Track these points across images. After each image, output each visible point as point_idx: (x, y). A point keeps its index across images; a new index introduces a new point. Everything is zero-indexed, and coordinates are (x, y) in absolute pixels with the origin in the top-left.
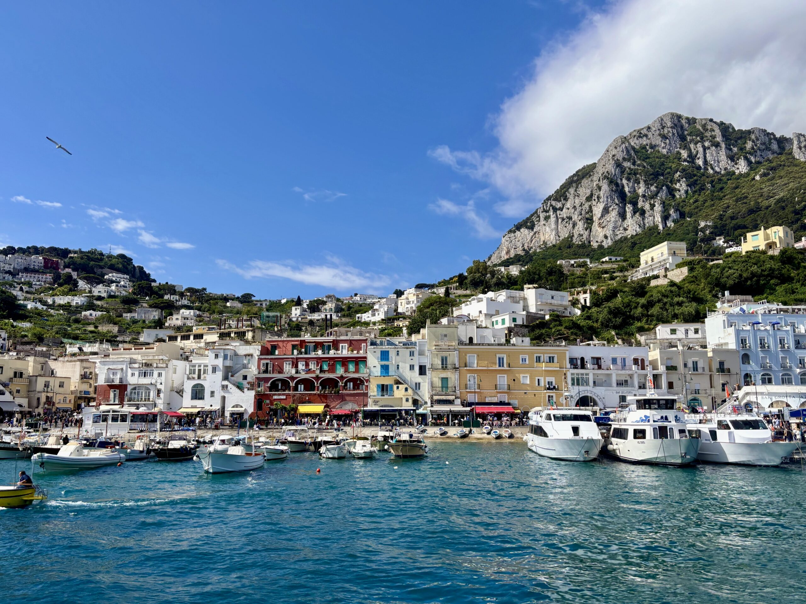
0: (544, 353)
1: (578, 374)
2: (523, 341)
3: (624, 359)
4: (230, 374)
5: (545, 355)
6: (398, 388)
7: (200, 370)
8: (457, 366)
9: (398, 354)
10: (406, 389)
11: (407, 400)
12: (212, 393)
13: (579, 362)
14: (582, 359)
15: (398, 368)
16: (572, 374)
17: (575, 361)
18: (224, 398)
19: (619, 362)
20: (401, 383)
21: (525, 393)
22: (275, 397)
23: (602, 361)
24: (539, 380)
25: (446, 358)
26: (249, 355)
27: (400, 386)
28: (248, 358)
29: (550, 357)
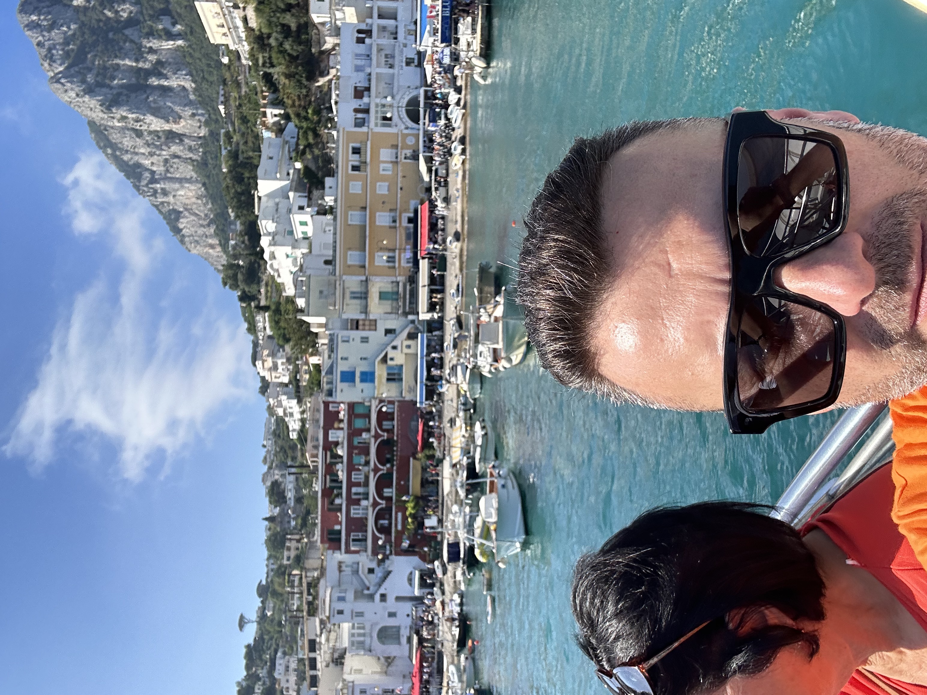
0: (348, 161)
1: (376, 118)
2: (331, 188)
3: (357, 55)
4: (366, 592)
5: (350, 158)
6: (392, 359)
7: (359, 635)
8: (364, 278)
9: (346, 359)
10: (394, 348)
11: (409, 347)
12: (392, 615)
13: (360, 115)
14: (356, 111)
15: (365, 359)
16: (376, 125)
17: (358, 121)
18: (399, 599)
19: (360, 62)
20: (386, 355)
21: (401, 189)
22: (400, 527)
23: (358, 85)
24: (384, 170)
25: (352, 293)
26: (340, 567)
27: (389, 356)
28: (344, 568)
29: (354, 153)
